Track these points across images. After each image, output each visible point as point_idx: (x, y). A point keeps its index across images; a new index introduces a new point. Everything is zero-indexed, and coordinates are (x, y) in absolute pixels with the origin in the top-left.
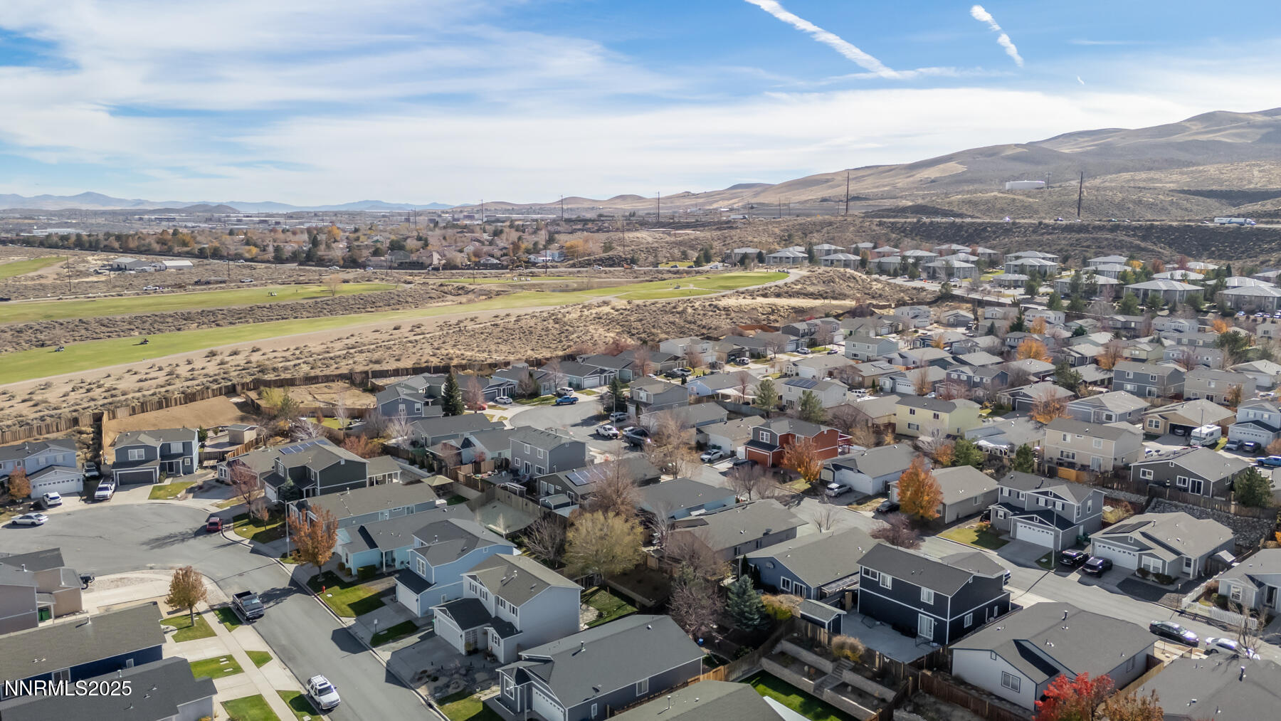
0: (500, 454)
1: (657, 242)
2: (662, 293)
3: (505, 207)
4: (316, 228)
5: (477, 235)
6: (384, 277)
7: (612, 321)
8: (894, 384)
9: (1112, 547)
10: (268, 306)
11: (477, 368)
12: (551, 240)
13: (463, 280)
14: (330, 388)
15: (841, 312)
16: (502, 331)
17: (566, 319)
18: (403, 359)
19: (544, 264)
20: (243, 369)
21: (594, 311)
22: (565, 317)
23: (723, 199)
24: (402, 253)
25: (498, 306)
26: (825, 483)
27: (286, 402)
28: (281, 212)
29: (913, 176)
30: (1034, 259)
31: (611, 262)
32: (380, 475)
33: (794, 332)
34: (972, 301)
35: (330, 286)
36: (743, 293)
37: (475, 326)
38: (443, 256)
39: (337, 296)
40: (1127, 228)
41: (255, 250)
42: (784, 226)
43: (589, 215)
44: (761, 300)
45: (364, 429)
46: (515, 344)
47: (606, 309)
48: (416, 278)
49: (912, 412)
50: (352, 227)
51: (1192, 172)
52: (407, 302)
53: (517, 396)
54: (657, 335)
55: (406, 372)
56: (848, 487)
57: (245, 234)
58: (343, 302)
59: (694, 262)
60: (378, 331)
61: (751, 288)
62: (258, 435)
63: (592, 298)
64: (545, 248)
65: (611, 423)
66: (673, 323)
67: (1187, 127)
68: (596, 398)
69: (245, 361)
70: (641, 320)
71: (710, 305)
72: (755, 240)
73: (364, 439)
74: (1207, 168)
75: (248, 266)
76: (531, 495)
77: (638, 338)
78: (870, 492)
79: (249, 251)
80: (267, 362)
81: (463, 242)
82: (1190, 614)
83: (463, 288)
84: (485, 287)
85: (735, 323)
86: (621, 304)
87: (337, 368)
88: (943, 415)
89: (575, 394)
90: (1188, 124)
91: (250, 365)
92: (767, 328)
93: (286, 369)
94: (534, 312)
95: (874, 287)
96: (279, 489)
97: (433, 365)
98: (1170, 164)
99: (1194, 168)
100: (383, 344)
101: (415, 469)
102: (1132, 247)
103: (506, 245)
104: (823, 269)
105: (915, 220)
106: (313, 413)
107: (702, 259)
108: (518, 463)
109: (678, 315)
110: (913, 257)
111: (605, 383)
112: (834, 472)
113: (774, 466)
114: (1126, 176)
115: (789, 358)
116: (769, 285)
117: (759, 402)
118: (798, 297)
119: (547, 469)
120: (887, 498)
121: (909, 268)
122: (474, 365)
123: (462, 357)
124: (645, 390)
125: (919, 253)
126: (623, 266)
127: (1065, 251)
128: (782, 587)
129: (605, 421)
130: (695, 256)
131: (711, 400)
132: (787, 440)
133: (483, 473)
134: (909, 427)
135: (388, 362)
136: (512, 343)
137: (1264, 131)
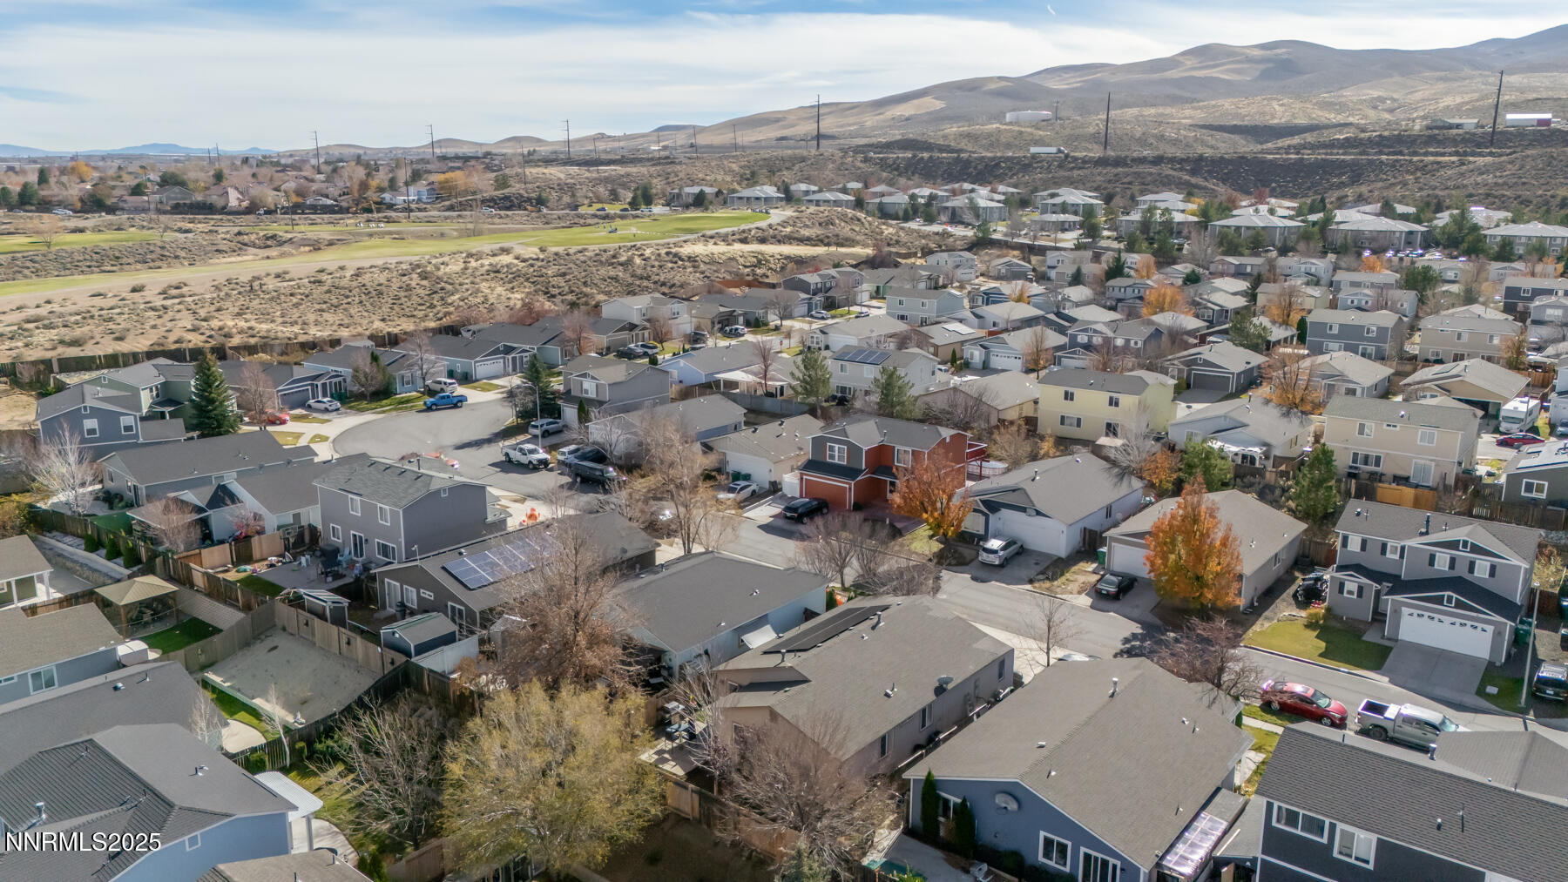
0: (297, 517)
1: (572, 179)
2: (595, 239)
6: (145, 224)
7: (517, 275)
8: (987, 355)
11: (278, 349)
12: (415, 177)
13: (278, 228)
15: (855, 262)
16: (329, 291)
17: (440, 273)
18: (130, 337)
19: (406, 205)
21: (486, 262)
22: (438, 269)
24: (179, 190)
25: (328, 259)
26: (973, 540)
30: (1074, 197)
31: (508, 204)
33: (803, 286)
34: (1021, 247)
35: (46, 237)
36: (712, 237)
37: (279, 284)
38: (244, 193)
39: (54, 249)
42: (744, 162)
43: (471, 152)
44: (739, 247)
46: (352, 311)
47: (506, 259)
48: (199, 225)
49: (1069, 396)
51: (1205, 107)
52: (177, 257)
53: (346, 398)
54: (591, 296)
56: (1019, 544)
58: (63, 258)
59: (630, 204)
60: (100, 296)
61: (723, 231)
63: (481, 244)
64: (407, 185)
65: (534, 440)
66: (615, 279)
68: (500, 396)
70: (564, 275)
71: (667, 254)
72: (708, 178)
74: (1220, 102)
76: (362, 618)
77: (563, 301)
78: (1063, 552)
81: (283, 180)
83: (273, 237)
84: (310, 235)
85: (708, 277)
86: (531, 252)
88: (1126, 400)
89: (460, 390)
90: (1181, 59)
92: (756, 283)
94: (385, 264)
95: (886, 232)
97: (191, 346)
99: (1205, 103)
100: (100, 314)
101: (96, 559)
102: (1181, 183)
103: (347, 184)
104: (812, 209)
105: (910, 156)
107: (640, 199)
108: (337, 536)
109: (621, 268)
110: (922, 197)
111: (514, 369)
112: (987, 517)
113: (857, 507)
114: (1134, 111)
115: (806, 327)
116: (747, 228)
117: (800, 389)
118: (790, 244)
119: (400, 552)
120: (1102, 563)
121: (921, 209)
122: (272, 346)
123: (251, 332)
124: (593, 378)
125: (926, 192)
126: (526, 209)
127: (1105, 189)
128: (1041, 859)
129: (522, 438)
130: (629, 196)
131: (708, 391)
132: (881, 459)
133: (258, 561)
134: (1062, 423)
135: (97, 343)
136: (345, 310)
137: (1262, 67)
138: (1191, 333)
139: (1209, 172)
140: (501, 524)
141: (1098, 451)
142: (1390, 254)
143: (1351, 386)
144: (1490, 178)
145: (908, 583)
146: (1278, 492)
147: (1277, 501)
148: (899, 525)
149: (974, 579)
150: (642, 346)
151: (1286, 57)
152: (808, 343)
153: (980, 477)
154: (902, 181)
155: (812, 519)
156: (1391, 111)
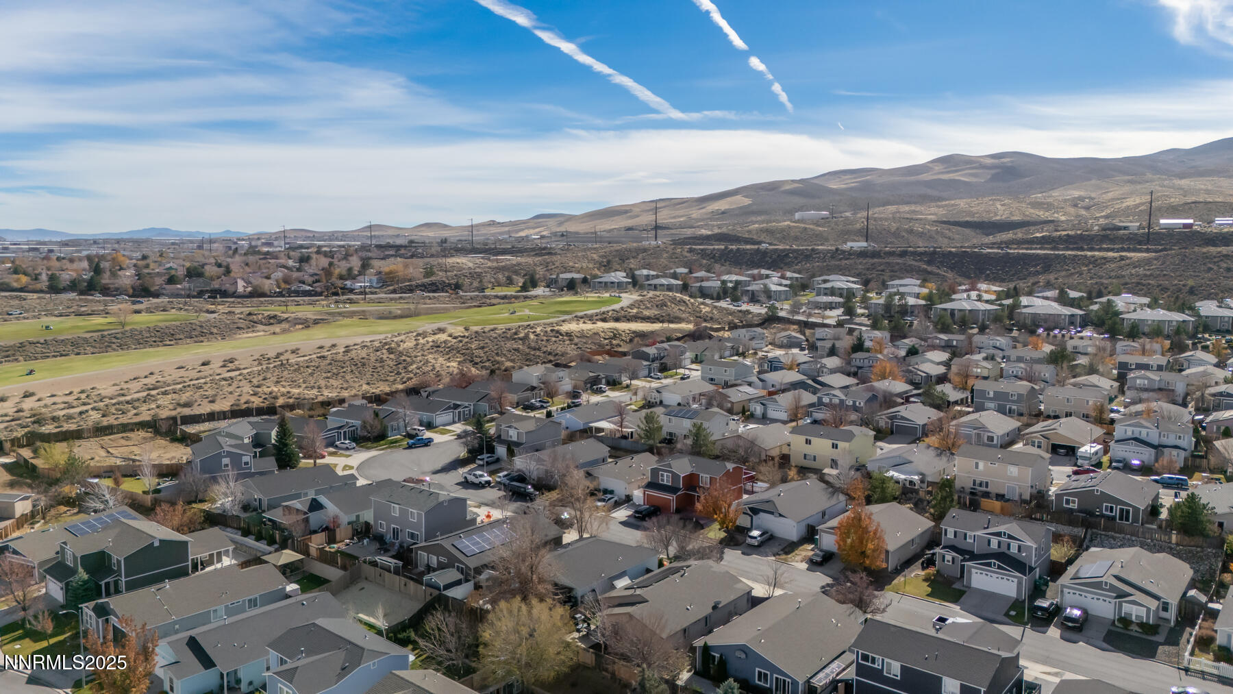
0: (358, 517)
1: (479, 267)
2: (498, 318)
3: (304, 234)
4: (97, 256)
5: (282, 261)
6: (181, 306)
7: (451, 349)
8: (765, 410)
9: (1084, 594)
10: (42, 341)
11: (307, 407)
12: (365, 266)
13: (273, 309)
14: (128, 439)
15: (681, 335)
16: (330, 364)
17: (401, 349)
18: (218, 400)
19: (362, 290)
20: (12, 420)
21: (430, 339)
22: (399, 346)
23: (528, 228)
24: (201, 280)
25: (319, 336)
26: (744, 531)
27: (72, 462)
28: (54, 240)
29: (704, 208)
30: (841, 282)
31: (434, 287)
32: (204, 555)
33: (645, 357)
34: (799, 323)
35: (119, 317)
36: (582, 318)
37: (299, 359)
38: (248, 282)
39: (127, 328)
40: (914, 254)
41: (24, 279)
42: (602, 252)
43: (399, 242)
44: (601, 325)
45: (179, 491)
46: (347, 378)
47: (443, 337)
48: (220, 307)
49: (808, 442)
50: (138, 255)
51: (946, 205)
52: (212, 333)
53: (359, 440)
54: (502, 363)
55: (223, 415)
56: (771, 534)
57: (13, 262)
58: (136, 335)
59: (521, 287)
60: (183, 368)
61: (589, 313)
62: (34, 506)
63: (425, 324)
64: (360, 273)
65: (480, 467)
66: (517, 350)
67: (931, 168)
68: (453, 438)
69: (15, 409)
70: (483, 348)
71: (552, 331)
72: (577, 265)
73: (179, 507)
74: (958, 202)
75: (17, 297)
76: (410, 571)
77: (482, 367)
78: (795, 538)
79: (17, 280)
80: (43, 410)
81: (268, 268)
82: (1196, 672)
83: (275, 317)
84: (300, 315)
85: (580, 348)
86: (459, 331)
87: (136, 415)
88: (841, 444)
89: (428, 434)
90: (931, 165)
91: (21, 414)
92: (612, 354)
93: (69, 418)
94: (363, 342)
95: (704, 310)
96: (67, 584)
97: (255, 406)
98: (924, 199)
99: (947, 202)
100: (192, 383)
101: (250, 541)
102: (921, 271)
103: (316, 272)
104: (651, 294)
105: (723, 247)
106: (108, 472)
107: (529, 284)
108: (383, 528)
109: (520, 342)
110: (731, 282)
111: (459, 419)
112: (752, 517)
113: (678, 511)
114: (892, 208)
115: (648, 385)
116: (606, 310)
117: (643, 436)
118: (636, 321)
119: (421, 536)
120: (816, 545)
121: (729, 292)
122: (303, 405)
123: (289, 395)
124: (516, 428)
125: (734, 278)
126: (447, 292)
127: (864, 275)
128: (757, 682)
129: (472, 466)
130: (521, 281)
131: (585, 435)
132: (692, 482)
133: (340, 542)
134: (805, 458)
135: (200, 405)
136: (343, 377)
137: (993, 171)
138: (900, 395)
139: (941, 262)
140: (474, 520)
141: (822, 478)
142: (1056, 332)
143: (990, 434)
144: (1141, 271)
145: (702, 554)
146: (925, 503)
147: (924, 509)
148: (702, 522)
149: (743, 553)
150: (540, 401)
151: (1010, 164)
152: (649, 399)
153: (752, 492)
154: (717, 266)
155: (650, 518)
156: (1087, 208)
